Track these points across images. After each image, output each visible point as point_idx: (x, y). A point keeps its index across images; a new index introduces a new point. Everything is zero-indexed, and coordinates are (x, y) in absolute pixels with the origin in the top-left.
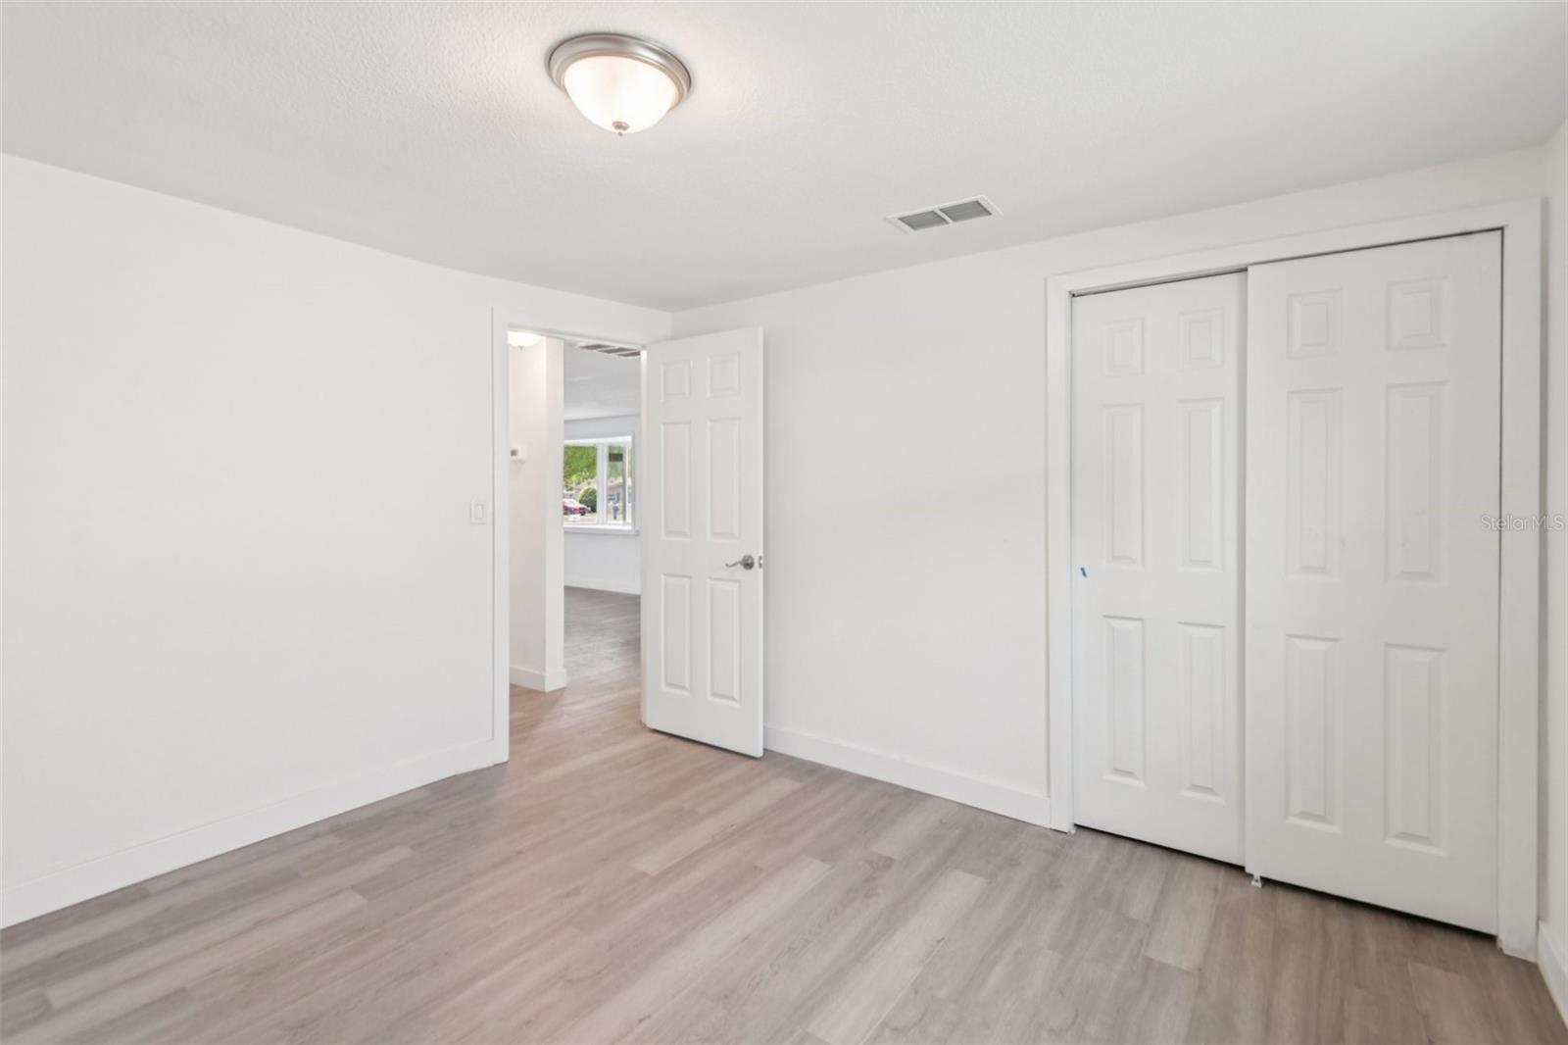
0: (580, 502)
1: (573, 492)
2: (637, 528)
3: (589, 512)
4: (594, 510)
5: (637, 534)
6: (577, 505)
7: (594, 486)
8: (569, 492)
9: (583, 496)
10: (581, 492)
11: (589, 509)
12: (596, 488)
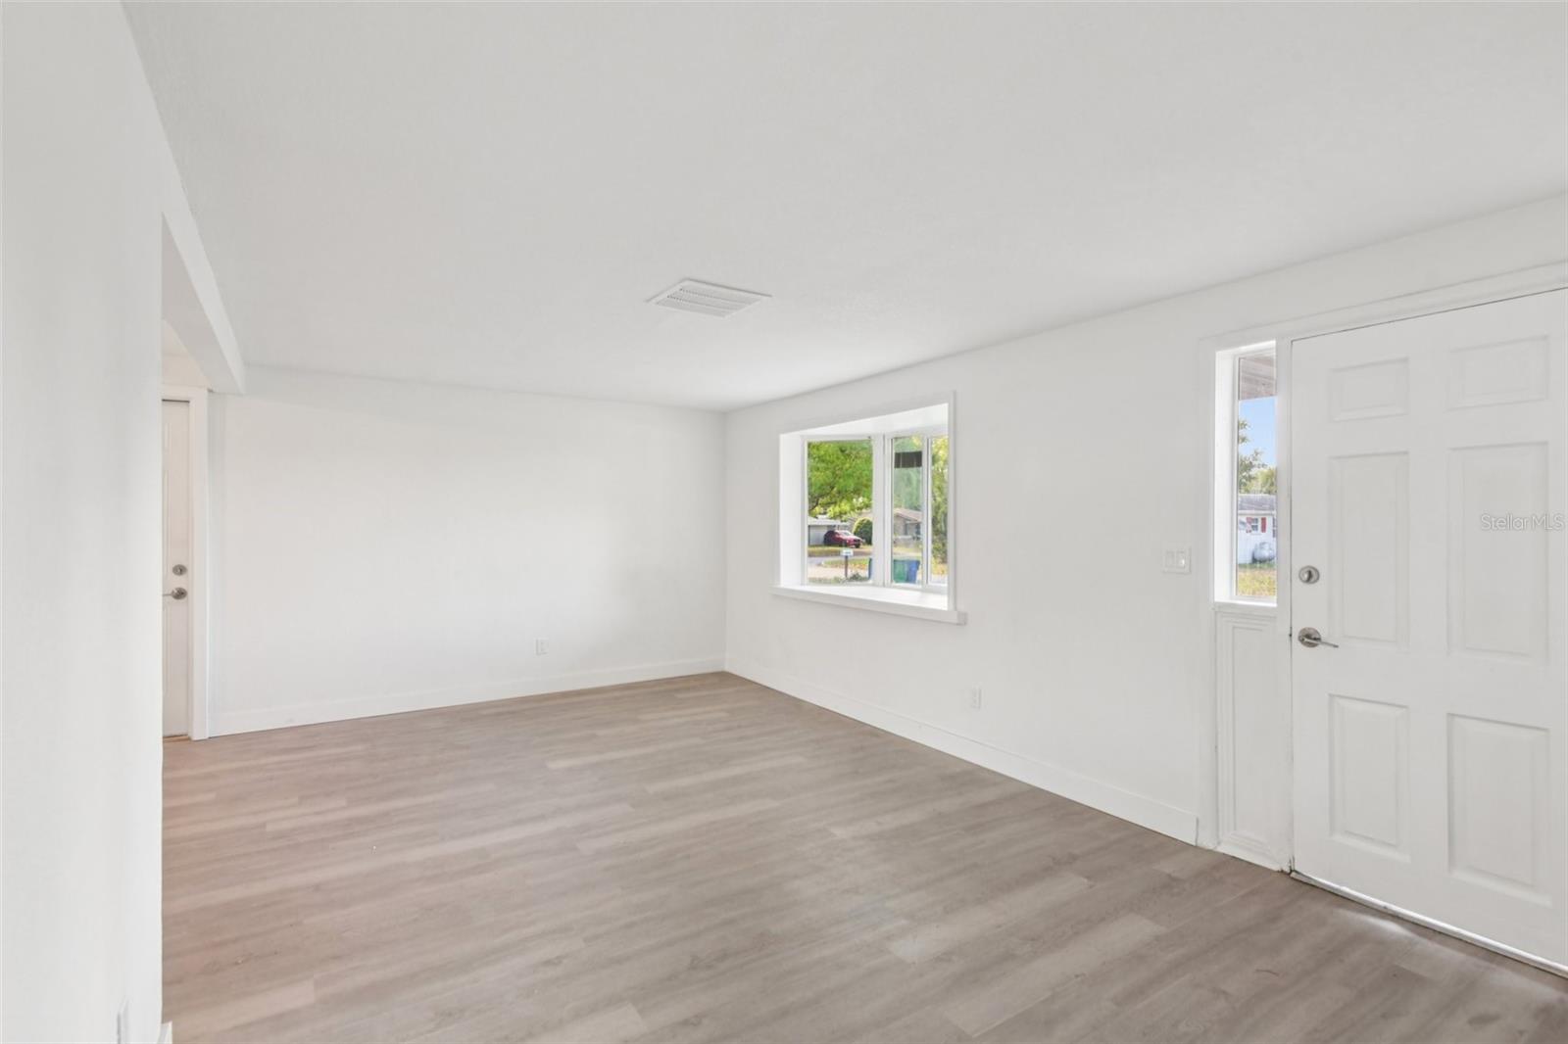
0: (855, 534)
1: (847, 524)
2: (962, 607)
3: (864, 544)
4: (869, 542)
5: (963, 621)
6: (851, 536)
7: (869, 517)
8: (844, 523)
9: (858, 527)
10: (856, 524)
11: (864, 541)
12: (871, 520)
